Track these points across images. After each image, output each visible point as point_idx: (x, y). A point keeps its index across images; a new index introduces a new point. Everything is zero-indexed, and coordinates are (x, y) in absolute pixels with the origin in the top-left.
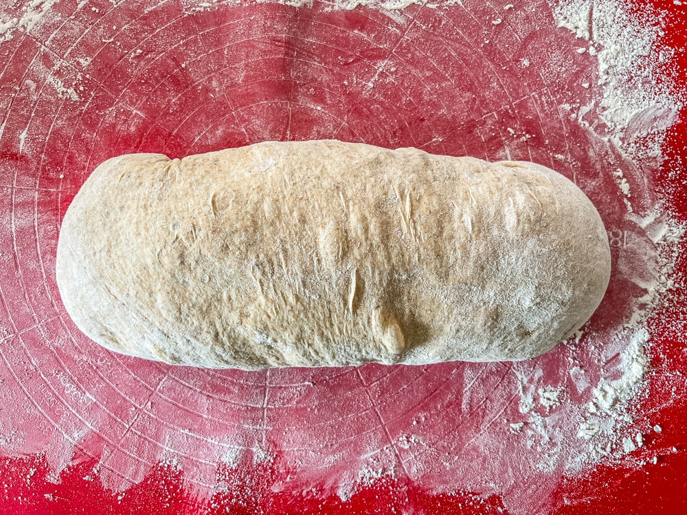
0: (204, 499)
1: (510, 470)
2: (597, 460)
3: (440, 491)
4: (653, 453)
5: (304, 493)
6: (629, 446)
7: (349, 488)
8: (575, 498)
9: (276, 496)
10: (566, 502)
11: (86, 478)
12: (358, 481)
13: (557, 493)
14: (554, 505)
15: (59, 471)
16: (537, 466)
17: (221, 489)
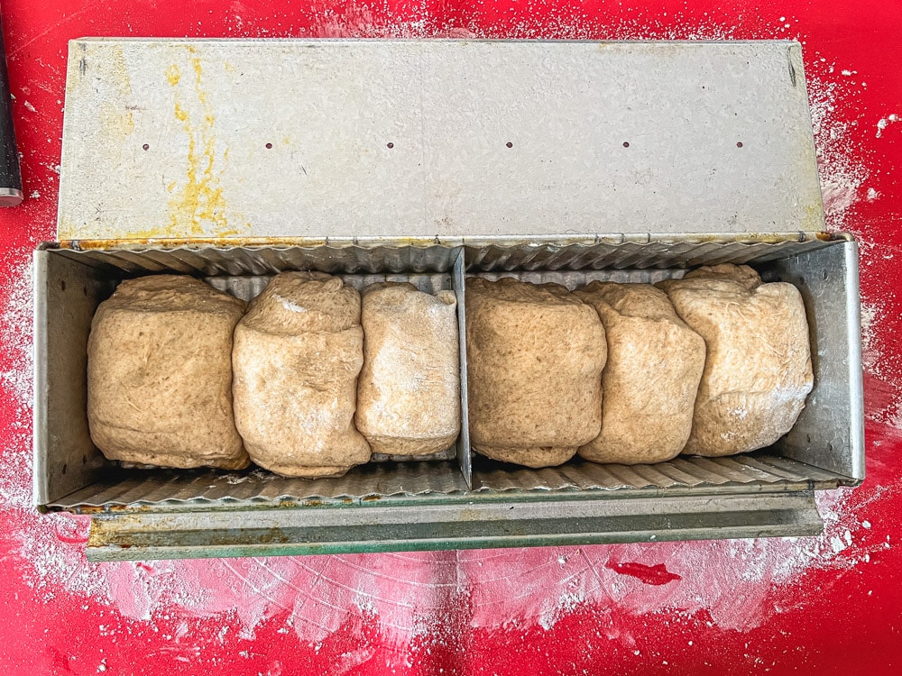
0: (403, 643)
1: (716, 581)
2: (806, 563)
3: (645, 610)
4: (864, 550)
5: (505, 626)
6: (838, 546)
7: (551, 616)
8: (787, 605)
9: (476, 632)
10: (779, 610)
11: (281, 631)
12: (560, 607)
13: (768, 601)
14: (765, 614)
15: (252, 627)
16: (744, 575)
17: (419, 632)
